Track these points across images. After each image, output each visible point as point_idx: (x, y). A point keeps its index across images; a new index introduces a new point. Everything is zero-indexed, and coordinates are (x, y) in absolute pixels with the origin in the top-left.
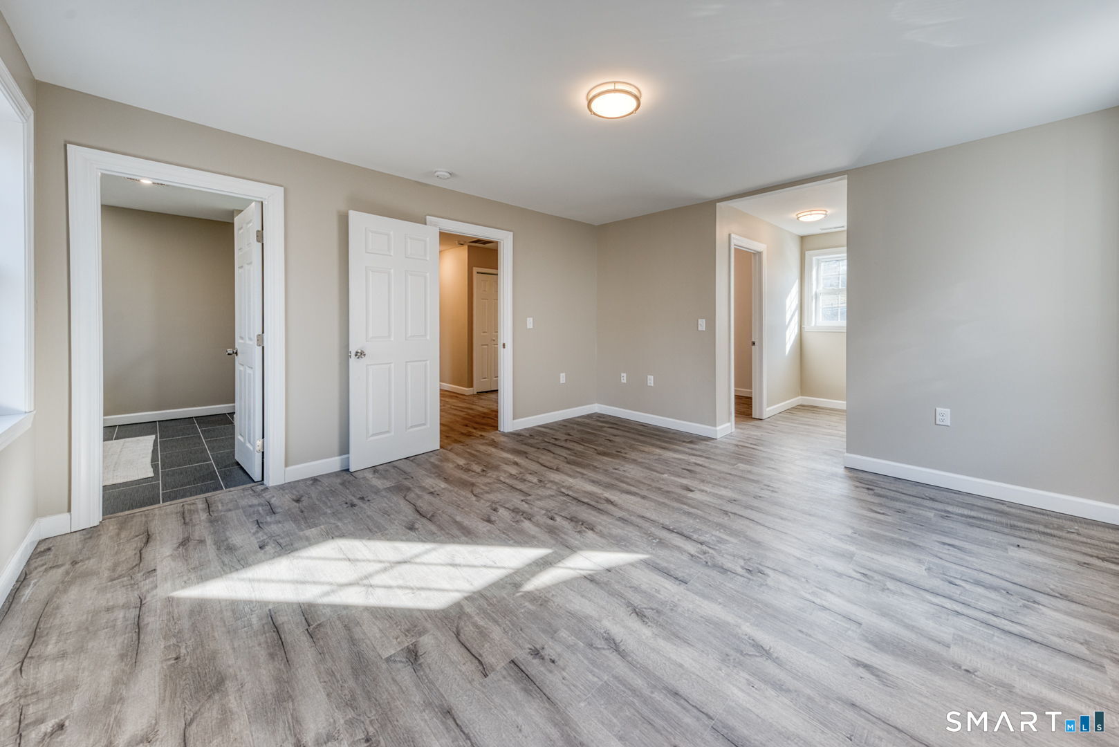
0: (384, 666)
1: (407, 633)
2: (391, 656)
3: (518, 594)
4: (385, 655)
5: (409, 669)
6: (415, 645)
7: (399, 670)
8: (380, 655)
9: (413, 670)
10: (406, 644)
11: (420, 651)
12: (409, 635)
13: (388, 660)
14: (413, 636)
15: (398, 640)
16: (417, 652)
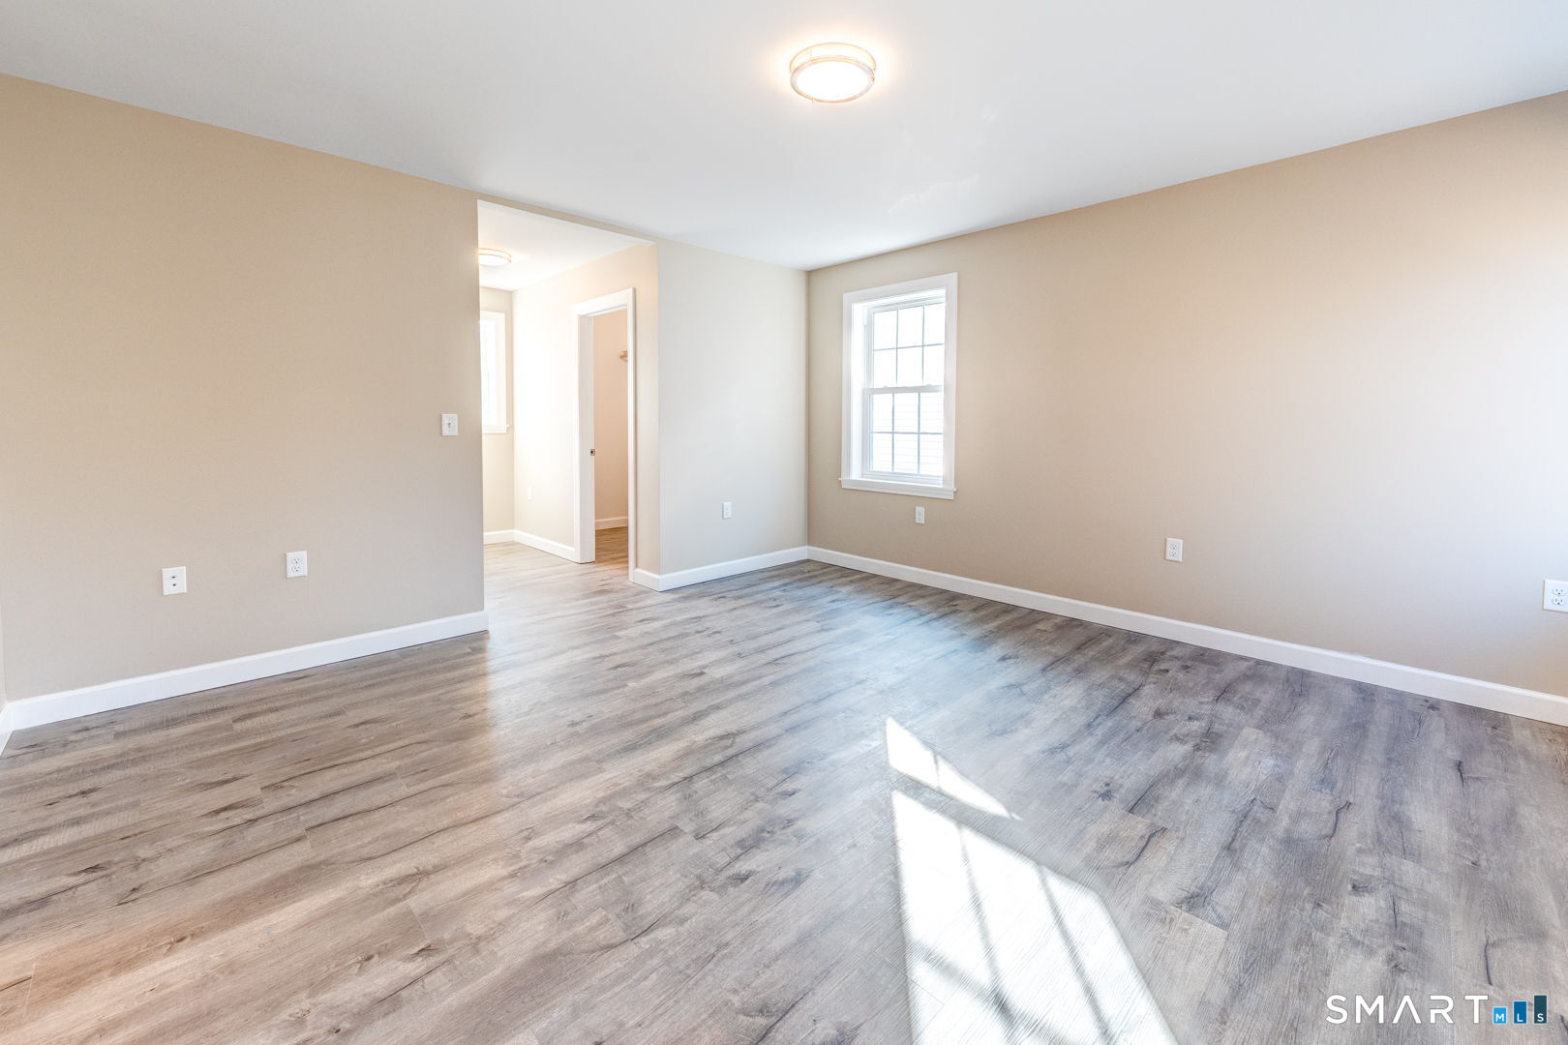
0: (1236, 926)
1: (1168, 920)
2: (1217, 925)
3: (1017, 817)
4: (1221, 933)
5: (1215, 897)
6: (1179, 904)
7: (1226, 908)
8: (1227, 939)
9: (1214, 893)
10: (1185, 914)
11: (1183, 896)
12: (1168, 917)
13: (1224, 926)
14: (1167, 912)
15: (1186, 927)
16: (1186, 898)
